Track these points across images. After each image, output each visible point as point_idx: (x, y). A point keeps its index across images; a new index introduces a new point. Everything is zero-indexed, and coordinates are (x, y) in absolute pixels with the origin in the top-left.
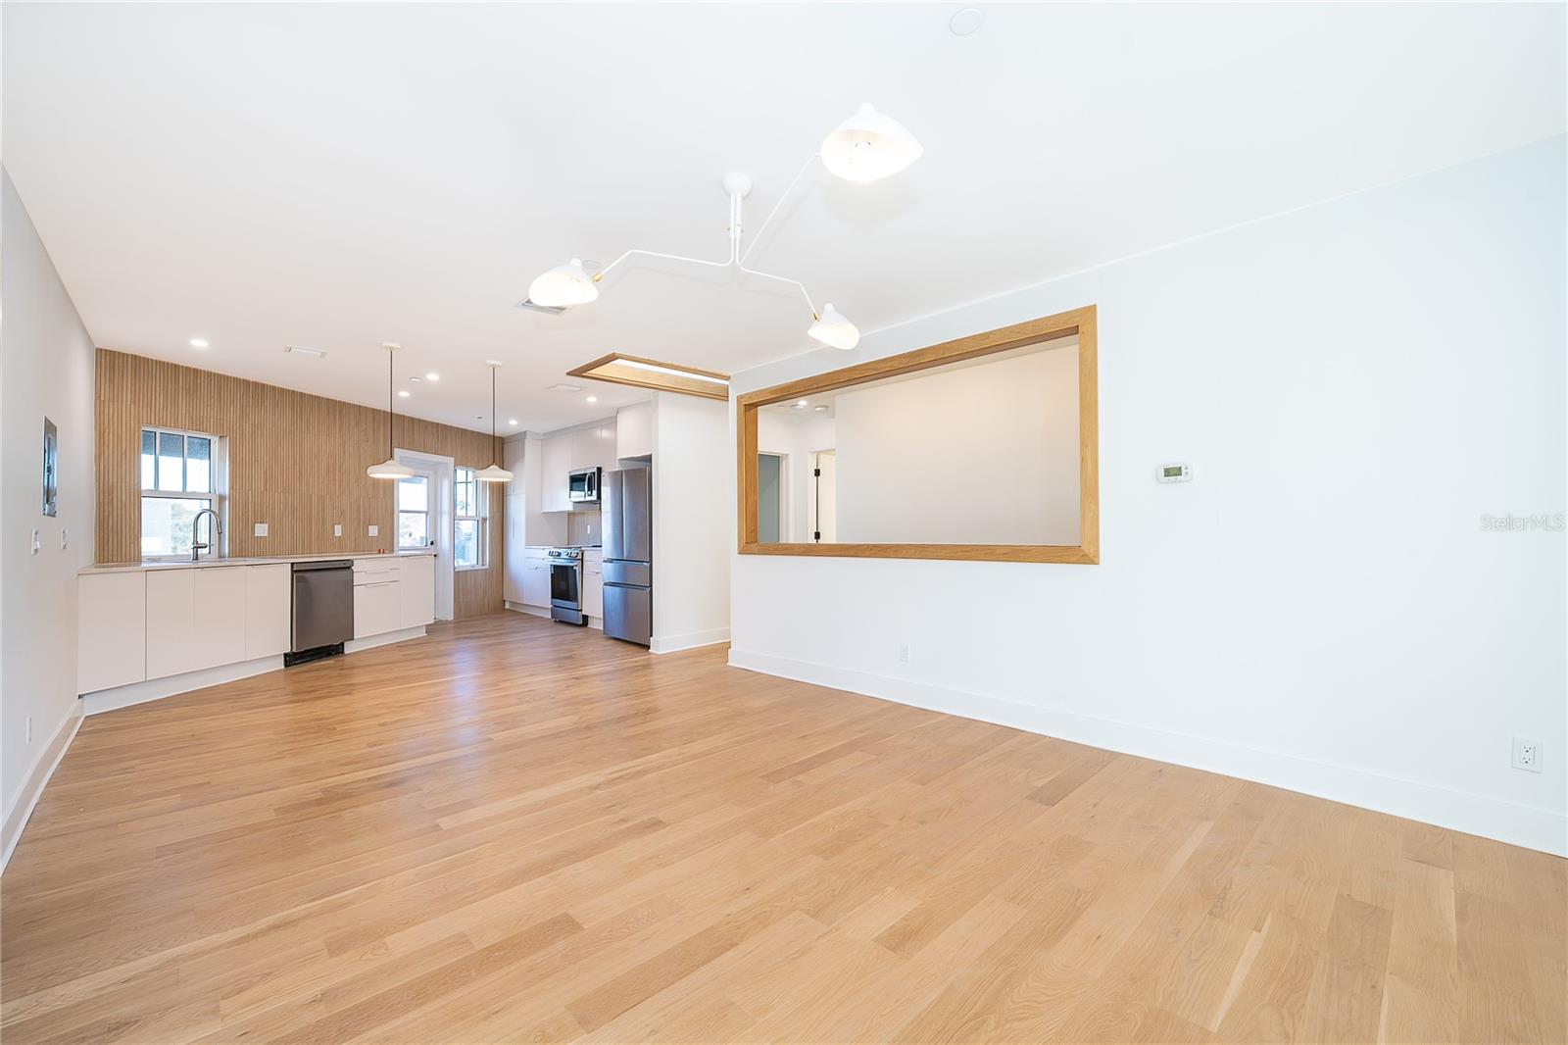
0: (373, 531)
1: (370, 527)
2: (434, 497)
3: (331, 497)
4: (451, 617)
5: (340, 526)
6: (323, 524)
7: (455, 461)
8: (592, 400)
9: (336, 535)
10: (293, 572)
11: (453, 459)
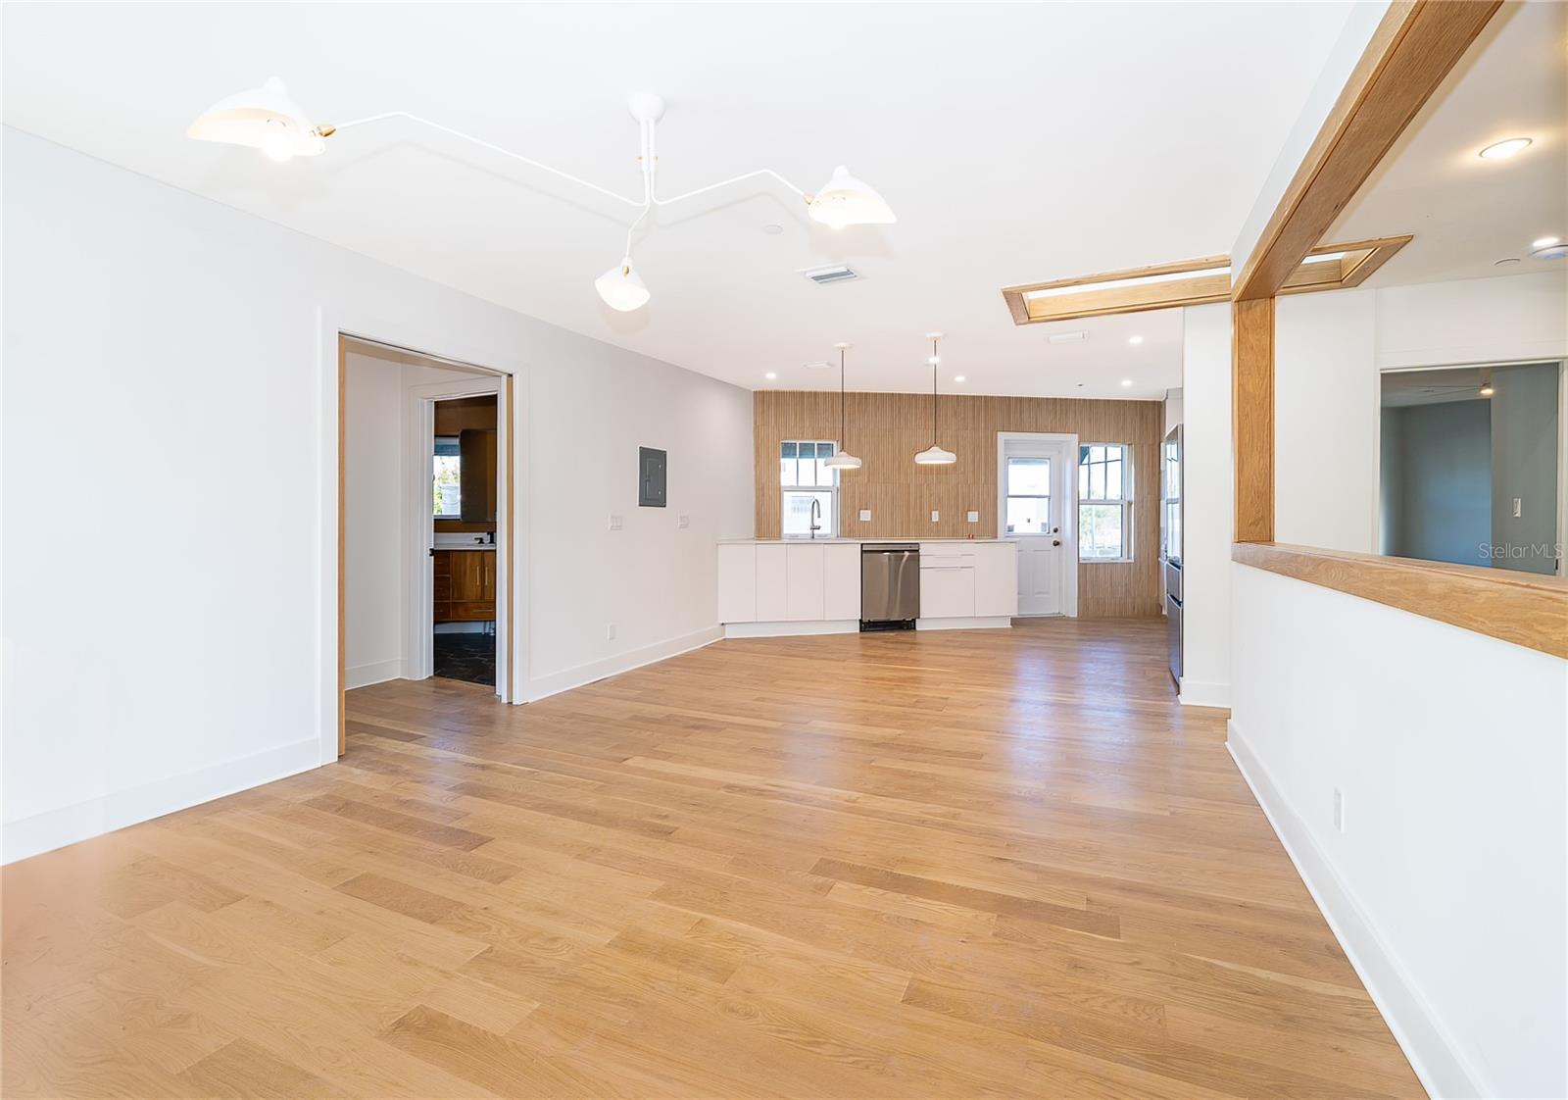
0: (973, 517)
1: (969, 513)
2: (1056, 481)
3: (928, 485)
4: (1073, 612)
5: (937, 512)
6: (921, 510)
7: (1080, 437)
8: (1136, 340)
9: (933, 520)
10: (862, 551)
11: (1077, 435)
